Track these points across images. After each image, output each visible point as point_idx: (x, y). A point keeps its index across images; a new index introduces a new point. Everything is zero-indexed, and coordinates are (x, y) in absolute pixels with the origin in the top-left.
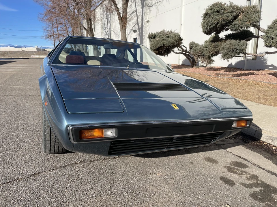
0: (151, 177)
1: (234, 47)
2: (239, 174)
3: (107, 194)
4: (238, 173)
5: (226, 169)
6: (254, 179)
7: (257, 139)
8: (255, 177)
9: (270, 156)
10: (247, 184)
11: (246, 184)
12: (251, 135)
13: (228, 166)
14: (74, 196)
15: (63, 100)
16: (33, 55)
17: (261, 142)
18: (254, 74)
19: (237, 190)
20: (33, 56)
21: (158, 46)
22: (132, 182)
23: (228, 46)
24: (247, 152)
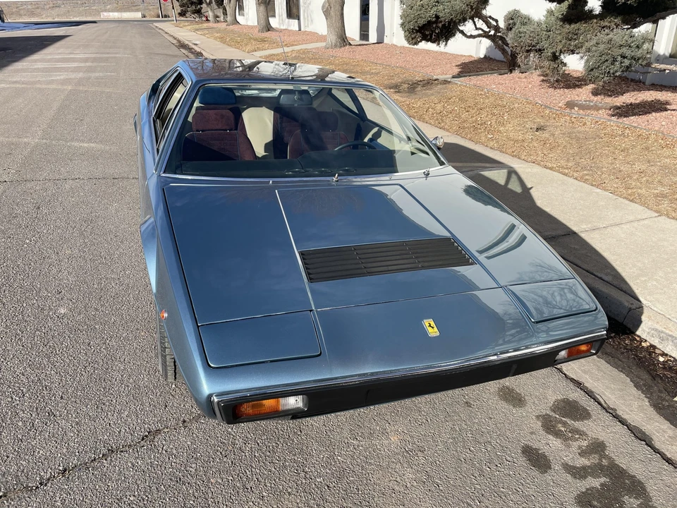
0: (378, 447)
1: (617, 52)
2: (566, 439)
3: (290, 490)
4: (564, 435)
5: (540, 424)
6: (596, 453)
7: (629, 329)
8: (598, 447)
9: (649, 381)
10: (578, 468)
11: (574, 468)
12: (616, 318)
13: (547, 415)
14: (227, 493)
15: (198, 327)
16: (105, 11)
17: (636, 340)
18: (666, 110)
19: (552, 483)
20: (105, 14)
21: (421, 22)
22: (339, 458)
23: (602, 47)
24: (599, 369)
